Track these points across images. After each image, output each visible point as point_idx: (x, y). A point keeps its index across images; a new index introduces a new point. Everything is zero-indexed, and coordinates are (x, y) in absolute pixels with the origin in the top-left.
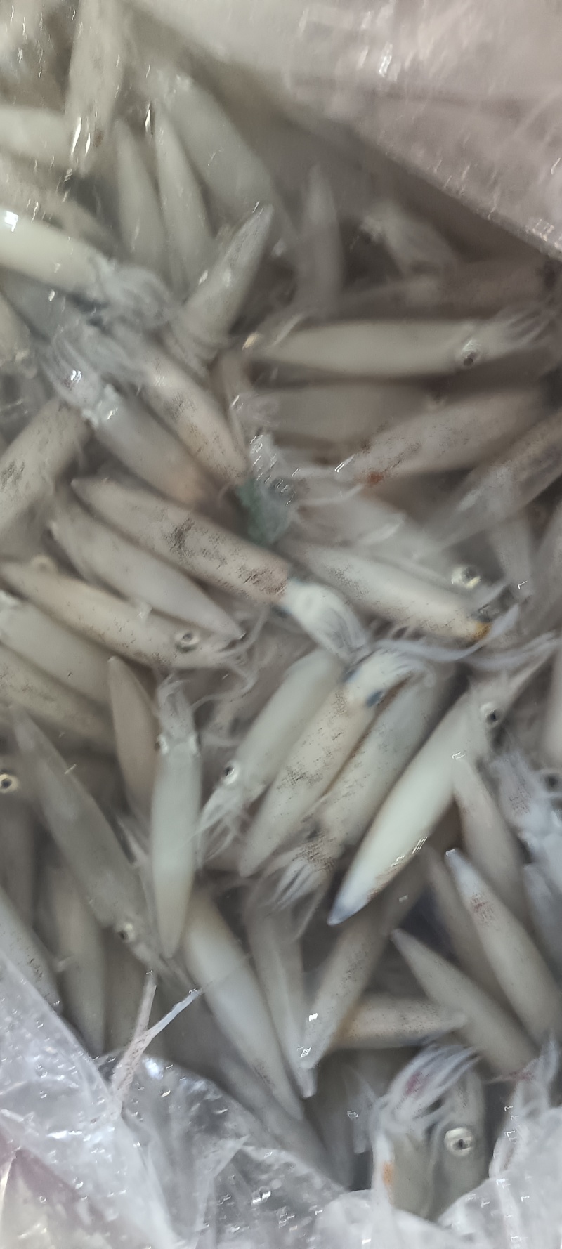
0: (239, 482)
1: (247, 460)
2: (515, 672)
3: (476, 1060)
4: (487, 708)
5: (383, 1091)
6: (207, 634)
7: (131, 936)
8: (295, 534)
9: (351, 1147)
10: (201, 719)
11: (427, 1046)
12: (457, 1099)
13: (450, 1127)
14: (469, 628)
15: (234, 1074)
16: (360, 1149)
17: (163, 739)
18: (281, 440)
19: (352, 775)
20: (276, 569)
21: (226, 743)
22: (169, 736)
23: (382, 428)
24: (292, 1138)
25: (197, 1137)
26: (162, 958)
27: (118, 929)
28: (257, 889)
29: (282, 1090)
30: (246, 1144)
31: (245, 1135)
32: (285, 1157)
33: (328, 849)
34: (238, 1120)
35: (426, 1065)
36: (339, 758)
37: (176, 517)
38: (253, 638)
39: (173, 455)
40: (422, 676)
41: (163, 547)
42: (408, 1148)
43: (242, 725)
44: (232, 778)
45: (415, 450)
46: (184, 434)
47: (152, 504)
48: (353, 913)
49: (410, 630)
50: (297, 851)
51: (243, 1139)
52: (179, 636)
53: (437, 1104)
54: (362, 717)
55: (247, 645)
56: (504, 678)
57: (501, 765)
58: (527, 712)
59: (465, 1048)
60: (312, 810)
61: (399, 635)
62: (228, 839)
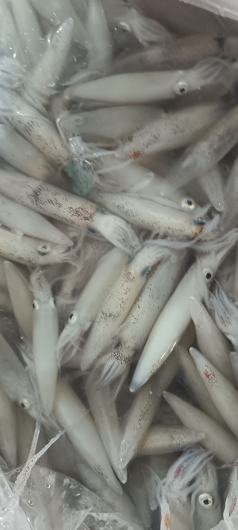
0: (65, 164)
1: (69, 151)
2: (218, 252)
3: (212, 457)
4: (206, 271)
5: (163, 476)
6: (54, 245)
7: (27, 406)
8: (98, 189)
9: (148, 507)
10: (56, 290)
11: (186, 451)
12: (203, 478)
13: (201, 492)
14: (192, 229)
15: (86, 473)
16: (153, 508)
17: (36, 303)
18: (86, 139)
19: (137, 312)
20: (89, 207)
21: (70, 302)
22: (39, 300)
23: (138, 129)
24: (118, 504)
25: (65, 510)
26: (43, 415)
27: (20, 402)
28: (91, 376)
29: (111, 479)
30: (91, 511)
31: (91, 507)
32: (113, 516)
33: (126, 352)
34: (87, 499)
35: (185, 461)
36: (129, 304)
37: (34, 184)
38: (80, 245)
39: (30, 152)
40: (168, 258)
41: (28, 201)
42: (179, 505)
43: (77, 292)
44: (74, 319)
45: (156, 138)
46: (35, 141)
47: (22, 179)
48: (142, 385)
49: (161, 234)
50: (110, 355)
51: (90, 509)
52: (40, 248)
53: (192, 482)
54: (139, 282)
55: (77, 249)
56: (213, 254)
57: (215, 301)
58: (226, 272)
59: (206, 451)
60: (117, 333)
61: (156, 236)
62: (74, 352)
